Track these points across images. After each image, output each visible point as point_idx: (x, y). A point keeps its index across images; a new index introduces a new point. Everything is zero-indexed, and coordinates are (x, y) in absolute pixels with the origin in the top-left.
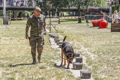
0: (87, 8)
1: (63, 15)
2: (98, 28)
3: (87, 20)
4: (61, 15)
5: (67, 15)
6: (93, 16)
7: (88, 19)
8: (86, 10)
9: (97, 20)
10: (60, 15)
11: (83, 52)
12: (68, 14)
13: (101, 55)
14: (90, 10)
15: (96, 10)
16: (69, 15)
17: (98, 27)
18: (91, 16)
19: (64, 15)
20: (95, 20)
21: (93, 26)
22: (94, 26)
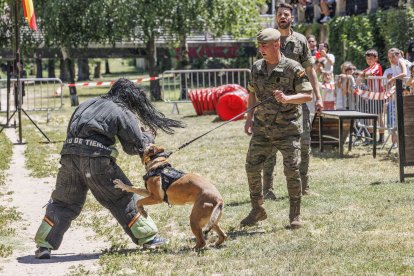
0: (183, 42)
1: (108, 72)
2: (214, 122)
3: (184, 87)
4: (97, 69)
5: (127, 68)
6: (212, 73)
7: (189, 86)
8: (178, 50)
9: (209, 89)
10: (92, 70)
11: (106, 222)
12: (130, 64)
13: (169, 229)
14: (198, 51)
15: (223, 48)
16: (132, 67)
17: (214, 117)
18: (206, 74)
19: (112, 70)
20: (204, 90)
21: (194, 112)
22: (200, 113)
